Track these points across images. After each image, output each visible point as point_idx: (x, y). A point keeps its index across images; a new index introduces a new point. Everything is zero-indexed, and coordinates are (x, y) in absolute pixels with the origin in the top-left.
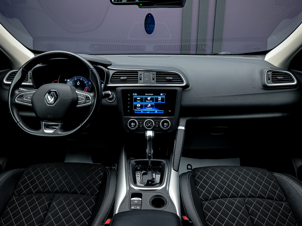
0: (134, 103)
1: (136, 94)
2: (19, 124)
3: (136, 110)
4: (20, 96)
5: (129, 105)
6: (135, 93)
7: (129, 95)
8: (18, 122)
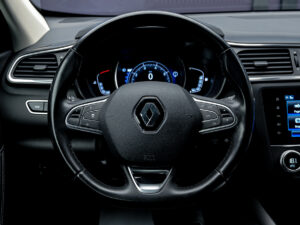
0: (290, 116)
1: (291, 98)
2: (81, 176)
3: (293, 131)
4: (74, 112)
5: (278, 120)
6: (289, 94)
7: (278, 99)
8: (78, 172)
